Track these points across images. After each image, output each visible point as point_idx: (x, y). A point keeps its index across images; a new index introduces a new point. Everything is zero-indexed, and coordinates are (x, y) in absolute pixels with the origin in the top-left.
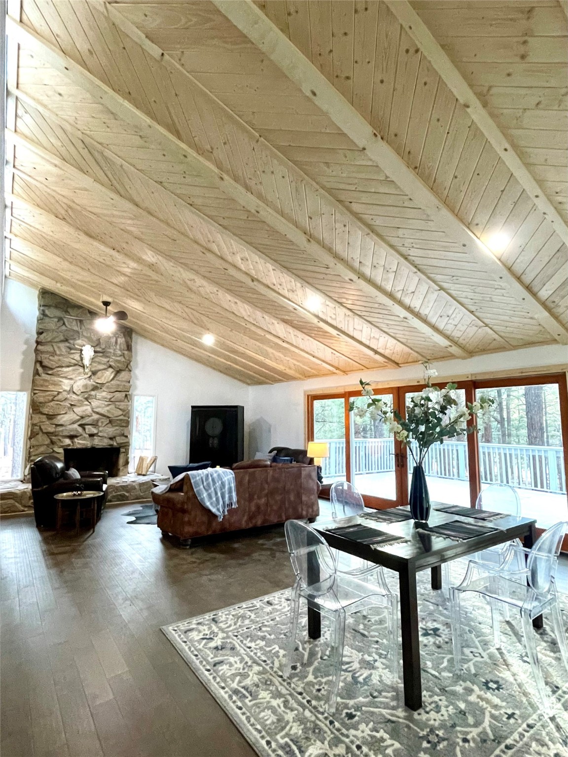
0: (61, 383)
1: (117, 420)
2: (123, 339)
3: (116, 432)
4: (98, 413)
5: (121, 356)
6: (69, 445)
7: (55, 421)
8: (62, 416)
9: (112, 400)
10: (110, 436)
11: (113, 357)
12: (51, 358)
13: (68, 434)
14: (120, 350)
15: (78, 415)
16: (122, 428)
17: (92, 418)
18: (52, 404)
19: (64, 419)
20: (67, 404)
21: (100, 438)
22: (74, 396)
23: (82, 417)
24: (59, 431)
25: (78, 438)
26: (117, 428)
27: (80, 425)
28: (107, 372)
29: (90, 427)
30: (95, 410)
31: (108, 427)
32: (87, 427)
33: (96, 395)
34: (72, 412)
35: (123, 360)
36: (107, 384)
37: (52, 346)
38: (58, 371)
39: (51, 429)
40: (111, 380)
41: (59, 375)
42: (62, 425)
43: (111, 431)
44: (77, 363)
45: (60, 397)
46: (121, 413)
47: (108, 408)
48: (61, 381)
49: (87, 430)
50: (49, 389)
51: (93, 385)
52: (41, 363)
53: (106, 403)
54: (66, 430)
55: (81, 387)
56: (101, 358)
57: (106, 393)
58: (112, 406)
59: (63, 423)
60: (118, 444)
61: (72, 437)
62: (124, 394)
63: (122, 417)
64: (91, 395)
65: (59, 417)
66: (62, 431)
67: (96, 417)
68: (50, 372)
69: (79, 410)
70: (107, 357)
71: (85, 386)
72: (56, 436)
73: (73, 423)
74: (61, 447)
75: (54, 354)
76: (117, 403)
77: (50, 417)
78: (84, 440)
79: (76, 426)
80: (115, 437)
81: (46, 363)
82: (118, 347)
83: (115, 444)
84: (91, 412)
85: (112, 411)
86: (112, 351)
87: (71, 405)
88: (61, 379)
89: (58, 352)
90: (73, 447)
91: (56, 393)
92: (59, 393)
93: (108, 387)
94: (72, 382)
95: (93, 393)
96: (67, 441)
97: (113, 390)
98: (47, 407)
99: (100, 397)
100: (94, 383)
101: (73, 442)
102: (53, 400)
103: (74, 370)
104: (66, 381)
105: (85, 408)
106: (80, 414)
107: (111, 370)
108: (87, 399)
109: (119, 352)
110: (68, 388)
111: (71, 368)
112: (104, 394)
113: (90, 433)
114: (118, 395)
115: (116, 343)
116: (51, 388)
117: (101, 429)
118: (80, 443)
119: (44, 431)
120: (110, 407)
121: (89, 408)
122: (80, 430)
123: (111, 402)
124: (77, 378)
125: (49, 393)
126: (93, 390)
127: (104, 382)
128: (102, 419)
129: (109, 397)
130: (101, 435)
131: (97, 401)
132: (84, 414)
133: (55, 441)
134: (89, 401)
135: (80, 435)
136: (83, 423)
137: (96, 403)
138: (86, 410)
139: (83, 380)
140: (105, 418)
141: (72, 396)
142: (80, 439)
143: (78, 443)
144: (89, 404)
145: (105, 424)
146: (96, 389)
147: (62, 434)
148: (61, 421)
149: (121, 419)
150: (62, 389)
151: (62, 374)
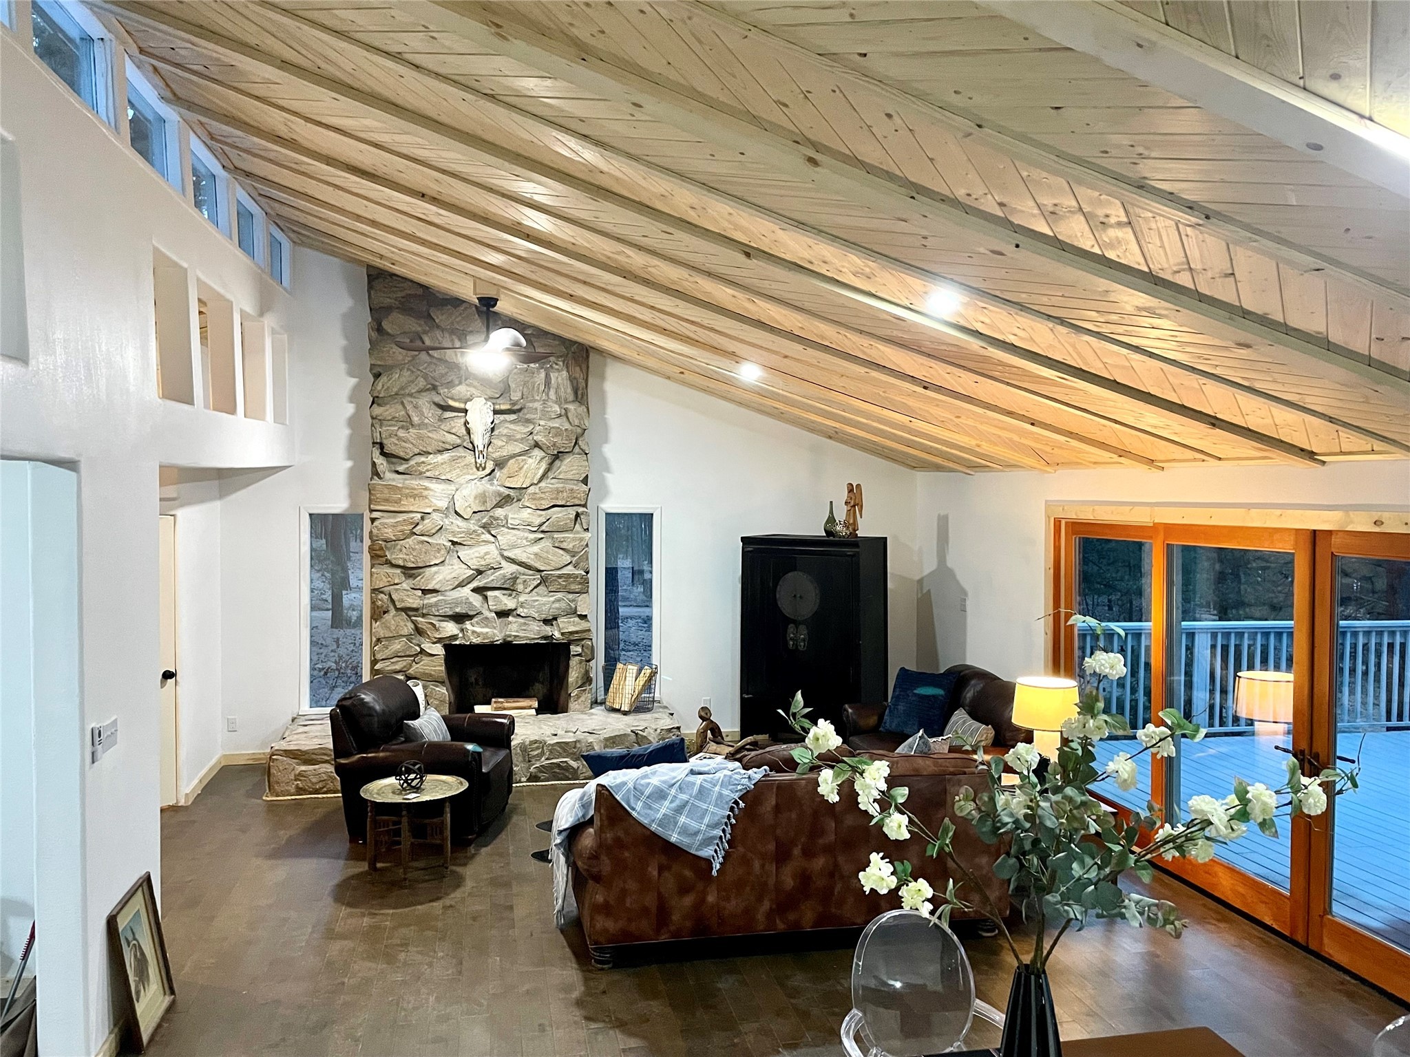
0: (426, 493)
1: (560, 577)
2: (565, 373)
3: (557, 605)
4: (512, 561)
5: (560, 416)
6: (455, 637)
7: (421, 582)
8: (434, 569)
9: (543, 528)
10: (544, 616)
11: (542, 423)
12: (401, 433)
13: (450, 613)
14: (558, 401)
15: (469, 568)
16: (571, 596)
17: (502, 572)
18: (410, 541)
19: (439, 577)
20: (442, 540)
21: (521, 620)
22: (459, 522)
23: (480, 572)
24: (431, 606)
25: (475, 620)
26: (559, 595)
27: (476, 590)
28: (530, 461)
29: (497, 593)
30: (506, 554)
31: (538, 594)
32: (489, 593)
33: (506, 518)
34: (456, 561)
35: (567, 426)
36: (531, 490)
37: (402, 403)
38: (418, 464)
39: (414, 601)
40: (540, 481)
41: (421, 473)
42: (435, 591)
43: (546, 602)
44: (458, 441)
45: (427, 525)
46: (567, 558)
47: (536, 548)
48: (426, 489)
49: (491, 603)
50: (403, 509)
51: (499, 493)
52: (382, 446)
53: (532, 536)
54: (445, 601)
55: (471, 500)
56: (512, 426)
57: (529, 510)
58: (546, 543)
59: (437, 587)
60: (563, 634)
61: (459, 618)
62: (572, 512)
63: (569, 570)
64: (497, 519)
65: (429, 572)
66: (436, 604)
67: (509, 569)
68: (401, 469)
69: (473, 556)
70: (528, 421)
71: (482, 498)
72: (424, 616)
73: (461, 585)
74: (439, 640)
75: (408, 423)
76: (556, 536)
77: (410, 572)
78: (487, 626)
79: (466, 591)
80: (555, 618)
81: (390, 447)
82: (552, 393)
83: (557, 635)
84: (499, 558)
85: (545, 555)
86: (537, 405)
87: (454, 543)
88: (426, 483)
89: (416, 419)
90: (463, 642)
91: (419, 516)
92: (425, 515)
93: (534, 498)
94: (453, 487)
95: (499, 512)
96: (450, 628)
97: (546, 504)
98: (400, 550)
99: (517, 522)
100: (502, 490)
101: (462, 630)
102: (412, 533)
103: (454, 459)
104: (437, 487)
105: (482, 549)
106: (475, 564)
107: (537, 453)
108: (486, 528)
109: (557, 408)
110: (443, 504)
111: (446, 456)
112: (526, 514)
113: (500, 608)
114: (557, 513)
115: (548, 383)
116: (407, 505)
117: (522, 599)
118: (479, 632)
119: (400, 604)
120: (542, 544)
121: (492, 548)
122: (476, 600)
123: (543, 532)
124: (462, 480)
125: (405, 516)
126: (499, 505)
127: (524, 486)
128: (524, 574)
129: (537, 521)
130: (522, 614)
131: (510, 531)
132: (483, 563)
133: (424, 627)
134: (493, 532)
135: (477, 614)
136: (481, 584)
137: (508, 537)
138: (487, 553)
139: (476, 481)
140: (531, 572)
141: (454, 521)
142: (477, 623)
143: (474, 632)
144: (492, 539)
145: (532, 587)
146: (507, 502)
147: (438, 610)
148: (434, 582)
149: (569, 574)
150: (430, 506)
151: (428, 471)
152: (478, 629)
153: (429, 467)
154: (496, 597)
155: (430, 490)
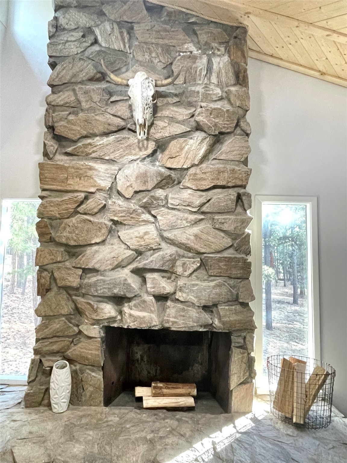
0: (90, 173)
1: (220, 260)
2: (226, 58)
3: (217, 291)
4: (172, 242)
5: (221, 99)
6: (112, 319)
7: (82, 261)
8: (95, 248)
9: (204, 209)
10: (203, 303)
11: (203, 104)
12: (71, 117)
13: (109, 294)
14: (219, 85)
15: (128, 248)
16: (232, 282)
17: (160, 253)
18: (74, 220)
19: (99, 257)
20: (104, 220)
21: (180, 306)
22: (120, 202)
23: (139, 253)
24: (90, 285)
25: (132, 303)
26: (220, 280)
27: (135, 272)
28: (191, 142)
29: (156, 275)
30: (166, 234)
31: (198, 278)
32: (149, 276)
33: (166, 197)
34: (116, 241)
35: (228, 107)
36: (192, 171)
37: (74, 90)
38: (86, 146)
39: (74, 280)
40: (202, 161)
41: (88, 154)
42: (94, 271)
44: (123, 123)
45: (91, 204)
46: (228, 241)
47: (196, 230)
48: (91, 169)
49: (149, 285)
50: (69, 188)
51: (160, 174)
52: (54, 130)
53: (193, 217)
54: (104, 281)
55: (133, 181)
56: (175, 109)
57: (189, 191)
58: (207, 225)
59: (97, 266)
60: (224, 323)
61: (118, 300)
62: (232, 194)
63: (230, 253)
64: (157, 199)
65: (90, 251)
66: (95, 284)
67: (169, 250)
68: (69, 150)
69: (133, 235)
70: (190, 105)
71: (143, 177)
72: (83, 295)
73: (120, 266)
74: (97, 322)
75: (77, 108)
76: (216, 217)
77: (72, 251)
78: (144, 310)
79: (125, 273)
80: (215, 305)
81: (60, 129)
82: (214, 80)
83: (216, 322)
84: (158, 240)
85: (204, 236)
86: (199, 89)
87: (115, 223)
88: (91, 164)
89: (84, 105)
90: (121, 325)
91: (83, 195)
92: (88, 196)
93: (195, 178)
94: (116, 167)
95: (160, 193)
96: (109, 310)
97: (207, 184)
98: (65, 228)
99: (176, 202)
100: (163, 170)
101: (120, 313)
102: (76, 212)
103: (118, 141)
104: (101, 167)
105: (142, 229)
106: (134, 243)
107: (199, 135)
108: (147, 207)
109: (218, 91)
110: (106, 184)
111: (112, 138)
112: (186, 194)
113: (157, 291)
114: (218, 195)
115: (209, 69)
116: (74, 184)
117: (181, 283)
118: (136, 316)
119: (61, 283)
120: (201, 226)
121: (151, 228)
122: (134, 282)
123: (203, 213)
124: (125, 160)
125: (70, 195)
126: (159, 186)
127: (185, 167)
128: (183, 256)
129: (198, 202)
130: (181, 299)
131: (170, 211)
132: (143, 243)
133: (83, 307)
134: (153, 212)
135: (135, 296)
136: (141, 265)
137: (169, 217)
138: (146, 233)
139: (138, 161)
140: (190, 255)
141: (116, 201)
142: (135, 306)
143: (130, 315)
144: (152, 219)
145: (191, 270)
146: (168, 183)
147: (97, 291)
148: (95, 261)
149: (230, 258)
150: (95, 186)
151: (94, 152)
152: (136, 313)
153: (95, 149)
154: (154, 278)
155: (94, 169)
